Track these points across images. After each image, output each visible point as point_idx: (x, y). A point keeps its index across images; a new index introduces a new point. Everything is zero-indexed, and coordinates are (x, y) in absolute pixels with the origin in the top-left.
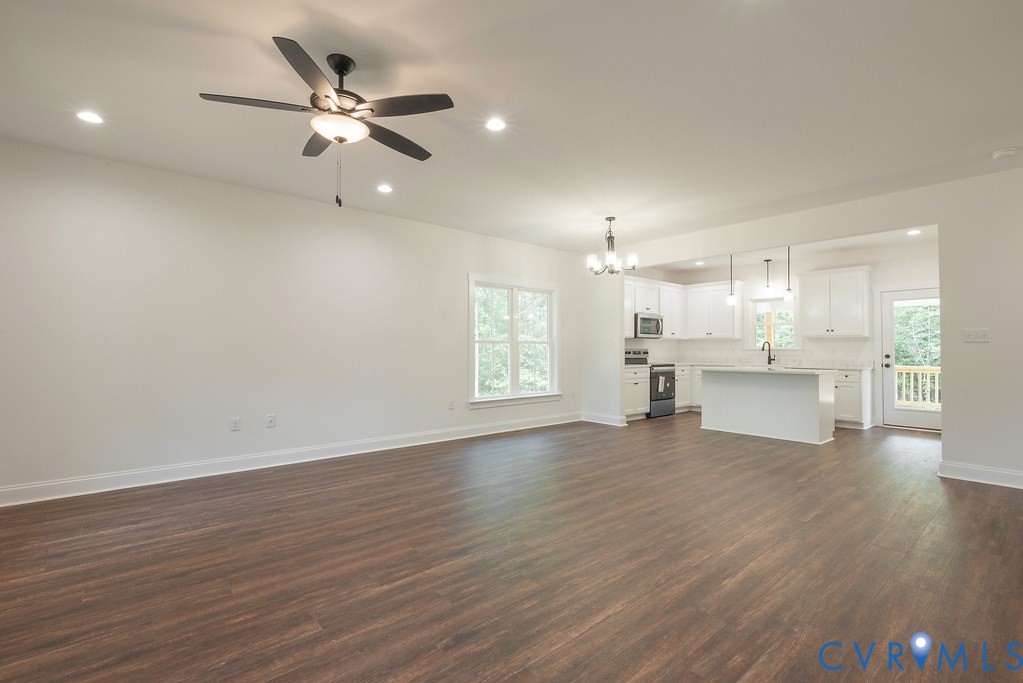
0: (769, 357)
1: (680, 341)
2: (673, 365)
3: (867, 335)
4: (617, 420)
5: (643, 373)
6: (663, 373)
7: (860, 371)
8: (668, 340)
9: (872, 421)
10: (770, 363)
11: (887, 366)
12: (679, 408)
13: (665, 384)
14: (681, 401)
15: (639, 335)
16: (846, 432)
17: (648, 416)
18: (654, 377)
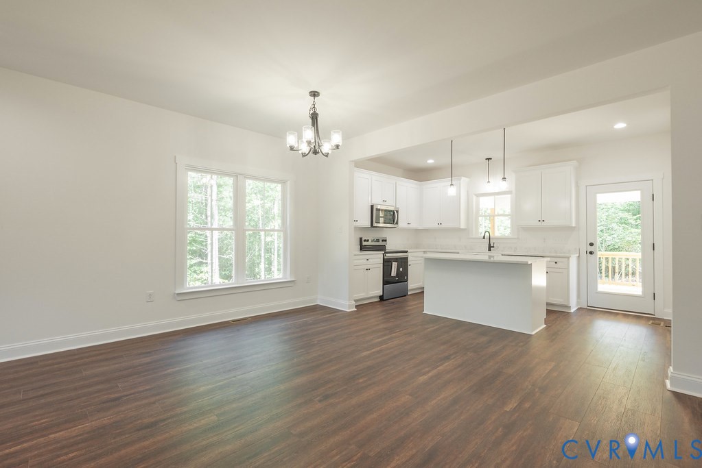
0: (490, 244)
1: (417, 231)
2: (407, 252)
3: (574, 225)
4: (346, 305)
5: (377, 258)
6: (396, 260)
7: (568, 258)
8: (404, 230)
9: (578, 303)
10: (490, 250)
11: (591, 253)
12: (412, 290)
13: (398, 269)
14: (413, 284)
15: (375, 225)
16: (555, 314)
17: (381, 298)
18: (387, 263)
